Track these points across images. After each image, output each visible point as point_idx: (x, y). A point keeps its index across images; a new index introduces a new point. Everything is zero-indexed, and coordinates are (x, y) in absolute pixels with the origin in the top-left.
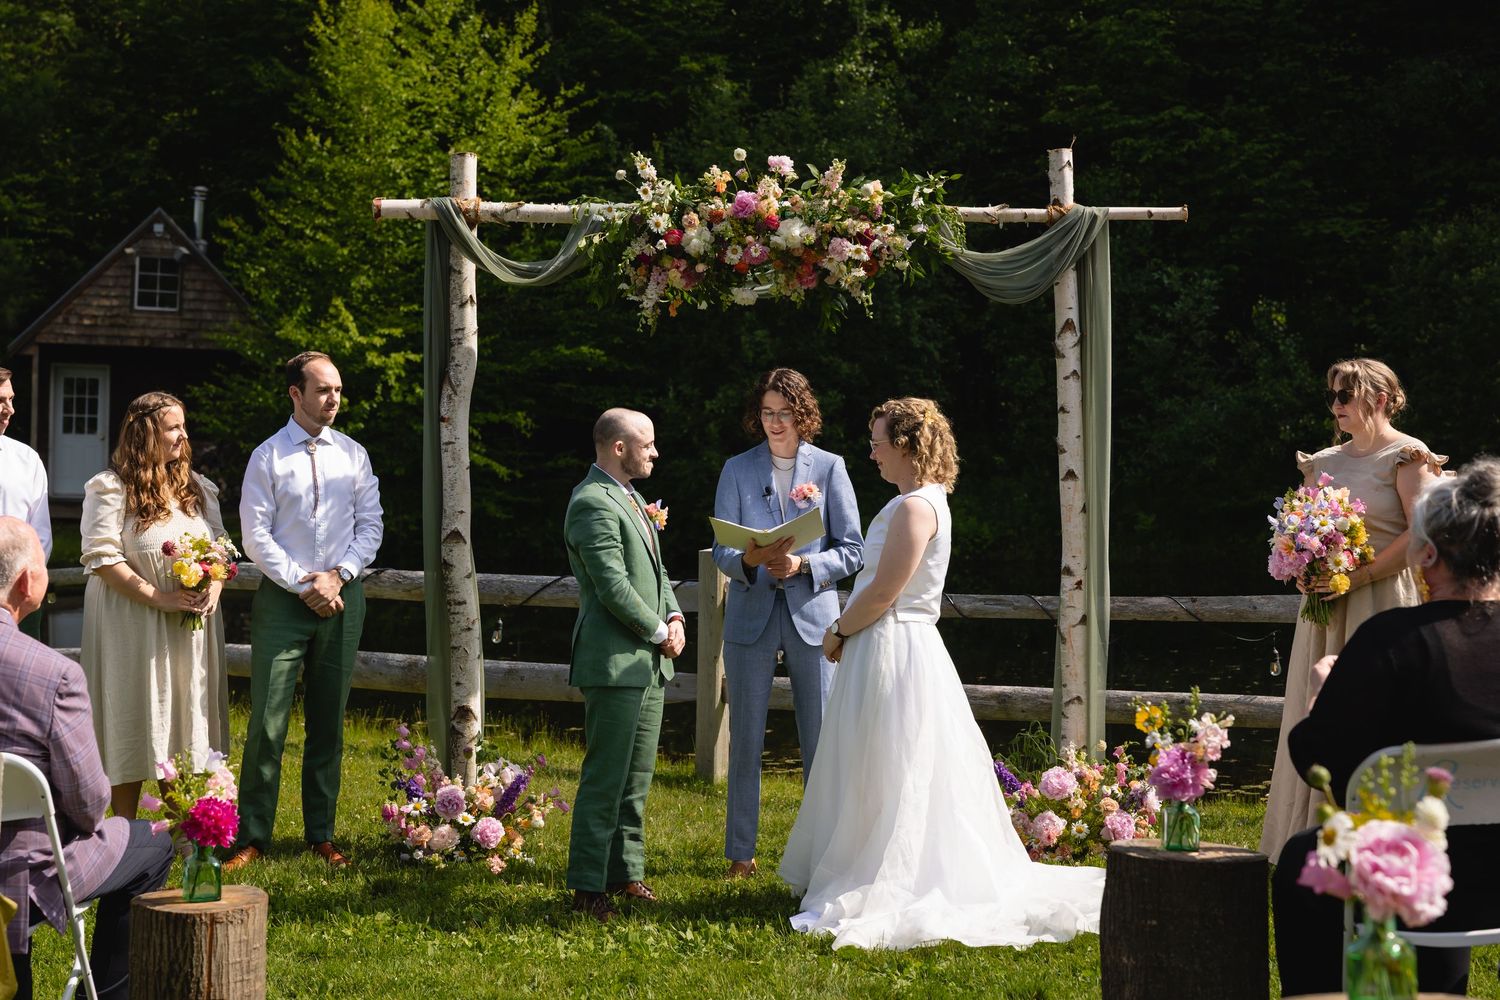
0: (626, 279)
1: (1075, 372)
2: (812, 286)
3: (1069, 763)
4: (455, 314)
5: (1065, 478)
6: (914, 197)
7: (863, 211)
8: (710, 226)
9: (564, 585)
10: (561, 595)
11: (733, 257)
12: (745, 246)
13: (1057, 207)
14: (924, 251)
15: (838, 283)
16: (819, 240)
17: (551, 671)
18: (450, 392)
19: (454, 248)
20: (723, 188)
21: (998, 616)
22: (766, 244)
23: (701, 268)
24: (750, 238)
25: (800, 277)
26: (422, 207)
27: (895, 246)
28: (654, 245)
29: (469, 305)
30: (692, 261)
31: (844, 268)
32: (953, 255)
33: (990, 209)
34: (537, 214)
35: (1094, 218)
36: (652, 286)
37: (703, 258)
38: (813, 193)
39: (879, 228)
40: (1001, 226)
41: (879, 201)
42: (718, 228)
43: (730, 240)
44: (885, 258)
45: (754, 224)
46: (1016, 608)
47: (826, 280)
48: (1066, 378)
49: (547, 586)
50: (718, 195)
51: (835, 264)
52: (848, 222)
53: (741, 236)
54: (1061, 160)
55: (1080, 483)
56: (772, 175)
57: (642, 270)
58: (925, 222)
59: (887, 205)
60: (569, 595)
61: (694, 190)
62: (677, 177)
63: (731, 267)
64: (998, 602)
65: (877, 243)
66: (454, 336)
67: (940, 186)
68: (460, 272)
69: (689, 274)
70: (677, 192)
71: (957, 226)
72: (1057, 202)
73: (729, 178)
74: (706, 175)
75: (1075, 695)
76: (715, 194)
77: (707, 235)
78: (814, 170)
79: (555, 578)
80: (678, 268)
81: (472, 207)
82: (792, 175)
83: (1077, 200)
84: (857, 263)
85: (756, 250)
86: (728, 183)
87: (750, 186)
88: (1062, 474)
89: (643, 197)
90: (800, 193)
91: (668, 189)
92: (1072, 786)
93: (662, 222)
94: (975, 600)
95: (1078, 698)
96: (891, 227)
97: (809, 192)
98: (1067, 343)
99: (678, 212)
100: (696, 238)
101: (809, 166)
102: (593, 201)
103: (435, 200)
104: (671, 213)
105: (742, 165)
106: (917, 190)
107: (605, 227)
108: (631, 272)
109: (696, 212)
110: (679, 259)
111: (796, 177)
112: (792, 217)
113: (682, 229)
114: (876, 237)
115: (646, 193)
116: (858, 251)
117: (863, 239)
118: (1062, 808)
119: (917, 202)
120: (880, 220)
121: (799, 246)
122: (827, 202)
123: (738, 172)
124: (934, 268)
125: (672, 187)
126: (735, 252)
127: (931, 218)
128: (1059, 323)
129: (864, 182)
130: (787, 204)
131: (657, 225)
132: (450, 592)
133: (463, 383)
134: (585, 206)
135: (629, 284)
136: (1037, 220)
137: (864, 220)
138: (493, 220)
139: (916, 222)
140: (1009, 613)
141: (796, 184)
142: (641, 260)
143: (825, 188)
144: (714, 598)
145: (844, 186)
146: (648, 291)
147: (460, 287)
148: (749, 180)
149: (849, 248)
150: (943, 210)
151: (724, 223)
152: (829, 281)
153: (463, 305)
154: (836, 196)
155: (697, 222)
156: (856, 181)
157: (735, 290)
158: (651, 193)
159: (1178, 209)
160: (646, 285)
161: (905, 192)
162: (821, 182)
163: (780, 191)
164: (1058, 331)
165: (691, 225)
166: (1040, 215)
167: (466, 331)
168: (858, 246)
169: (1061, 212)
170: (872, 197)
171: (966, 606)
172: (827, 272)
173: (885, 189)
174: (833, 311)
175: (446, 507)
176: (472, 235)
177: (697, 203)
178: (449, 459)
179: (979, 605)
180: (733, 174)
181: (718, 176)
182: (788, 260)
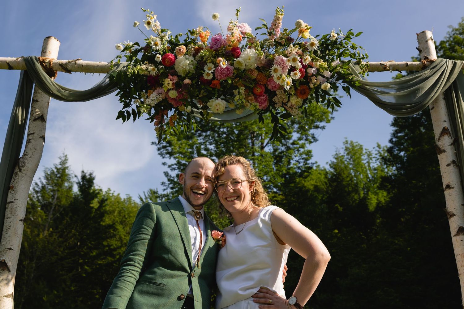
1: (453, 162)
2: (265, 105)
8: (194, 56)
11: (208, 73)
12: (217, 65)
13: (427, 60)
23: (187, 81)
24: (220, 59)
26: (17, 60)
29: (40, 120)
30: (181, 77)
37: (189, 74)
42: (200, 53)
43: (207, 61)
47: (273, 100)
48: (448, 165)
53: (214, 57)
54: (426, 37)
69: (179, 86)
77: (191, 59)
81: (48, 61)
85: (224, 64)
98: (445, 143)
100: (184, 62)
110: (172, 75)
113: (175, 55)
121: (253, 65)
128: (437, 131)
133: (27, 165)
153: (36, 120)
155: (185, 50)
164: (437, 137)
165: (180, 52)
166: (417, 65)
167: (35, 135)
169: (429, 62)
178: (9, 213)
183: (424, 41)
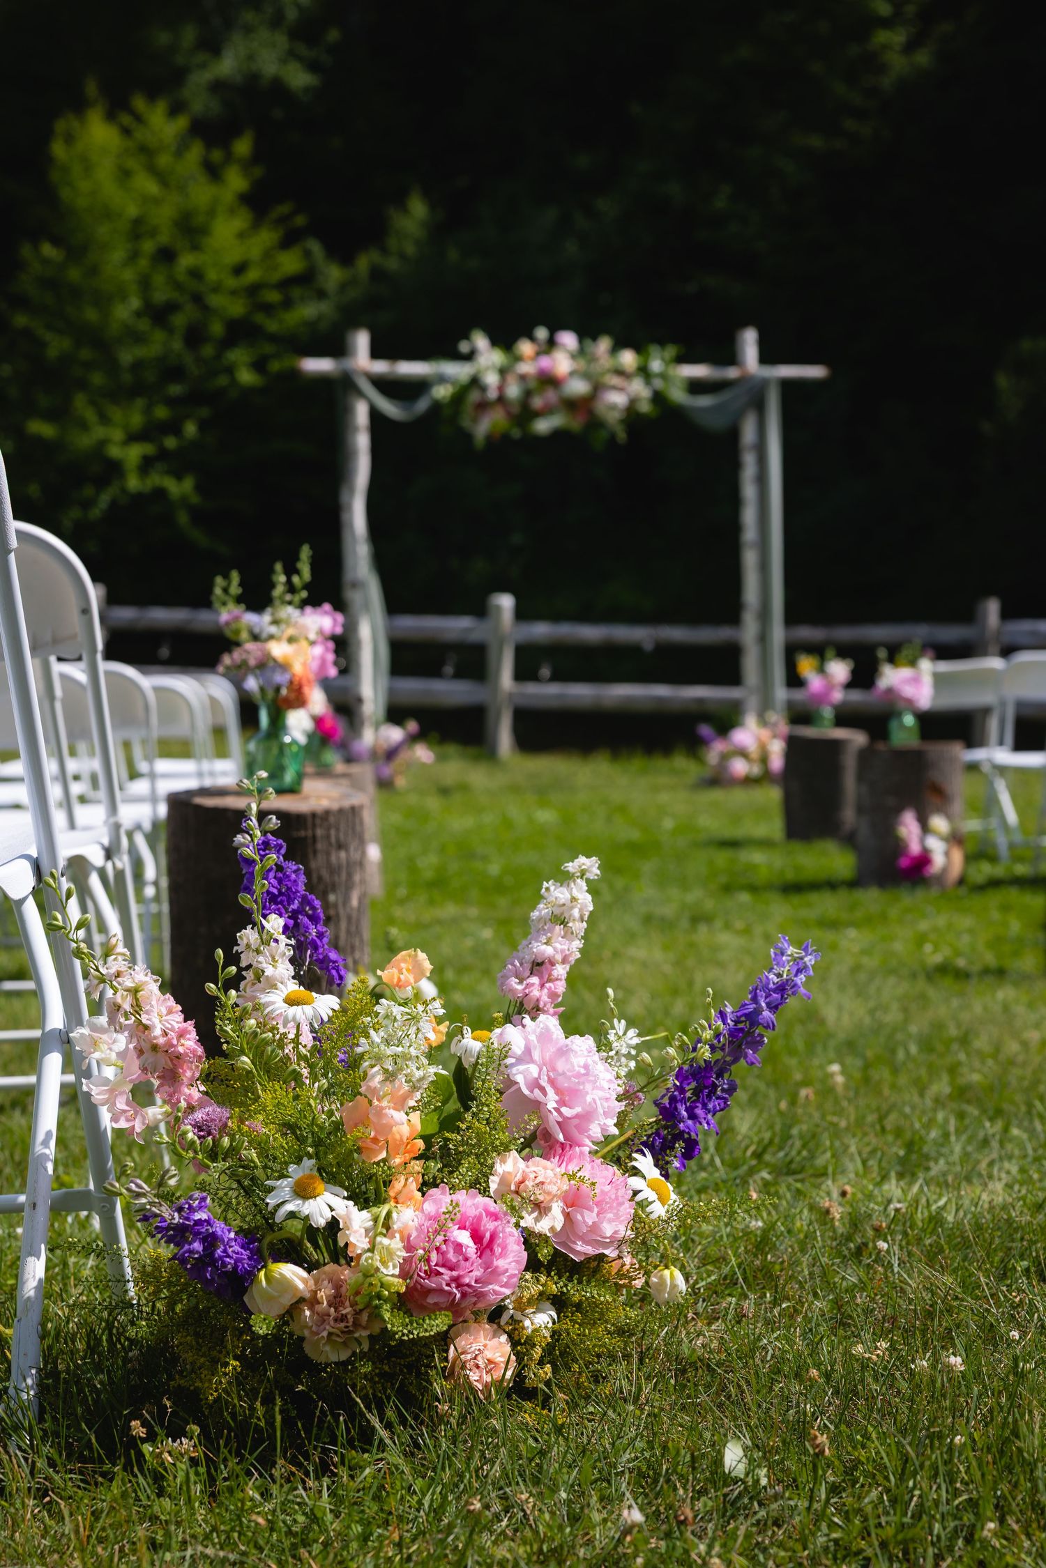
1: (754, 478)
2: (586, 421)
3: (749, 726)
4: (354, 437)
5: (747, 547)
7: (620, 372)
8: (522, 382)
11: (537, 402)
12: (544, 396)
13: (746, 368)
14: (659, 398)
15: (603, 420)
16: (593, 391)
18: (348, 487)
19: (352, 393)
22: (558, 394)
24: (546, 391)
25: (578, 416)
26: (331, 366)
27: (642, 396)
29: (363, 431)
30: (511, 406)
31: (609, 409)
32: (679, 401)
33: (699, 369)
35: (771, 375)
36: (483, 421)
37: (517, 403)
42: (528, 384)
43: (535, 392)
44: (635, 402)
45: (551, 381)
47: (595, 418)
48: (749, 481)
51: (603, 406)
53: (541, 389)
54: (750, 337)
55: (756, 550)
56: (561, 346)
57: (479, 411)
58: (660, 379)
59: (637, 368)
61: (511, 357)
62: (501, 347)
63: (534, 408)
67: (673, 352)
68: (357, 409)
69: (508, 414)
70: (502, 358)
71: (681, 379)
72: (746, 365)
74: (519, 346)
76: (524, 359)
77: (520, 389)
78: (590, 343)
80: (501, 410)
81: (365, 366)
83: (760, 362)
85: (551, 398)
87: (547, 353)
88: (745, 544)
89: (480, 361)
91: (496, 356)
92: (751, 741)
96: (640, 383)
98: (749, 458)
99: (503, 372)
101: (587, 340)
102: (443, 363)
103: (341, 362)
105: (543, 340)
107: (456, 381)
109: (513, 372)
110: (502, 404)
111: (578, 347)
112: (577, 375)
113: (505, 384)
118: (745, 755)
120: (631, 377)
121: (579, 395)
123: (540, 345)
125: (499, 354)
126: (538, 399)
129: (623, 352)
134: (440, 366)
136: (730, 377)
138: (380, 375)
139: (655, 379)
141: (579, 354)
143: (597, 356)
144: (500, 632)
145: (609, 354)
146: (480, 426)
147: (357, 418)
148: (547, 349)
150: (674, 370)
151: (531, 380)
153: (359, 431)
155: (515, 379)
156: (617, 351)
157: (536, 423)
158: (484, 359)
161: (648, 359)
162: (595, 351)
163: (568, 359)
165: (511, 381)
166: (732, 374)
167: (361, 449)
169: (749, 371)
170: (628, 362)
172: (596, 413)
176: (368, 386)
177: (514, 366)
180: (537, 345)
181: (527, 347)
182: (572, 405)
183: (747, 343)
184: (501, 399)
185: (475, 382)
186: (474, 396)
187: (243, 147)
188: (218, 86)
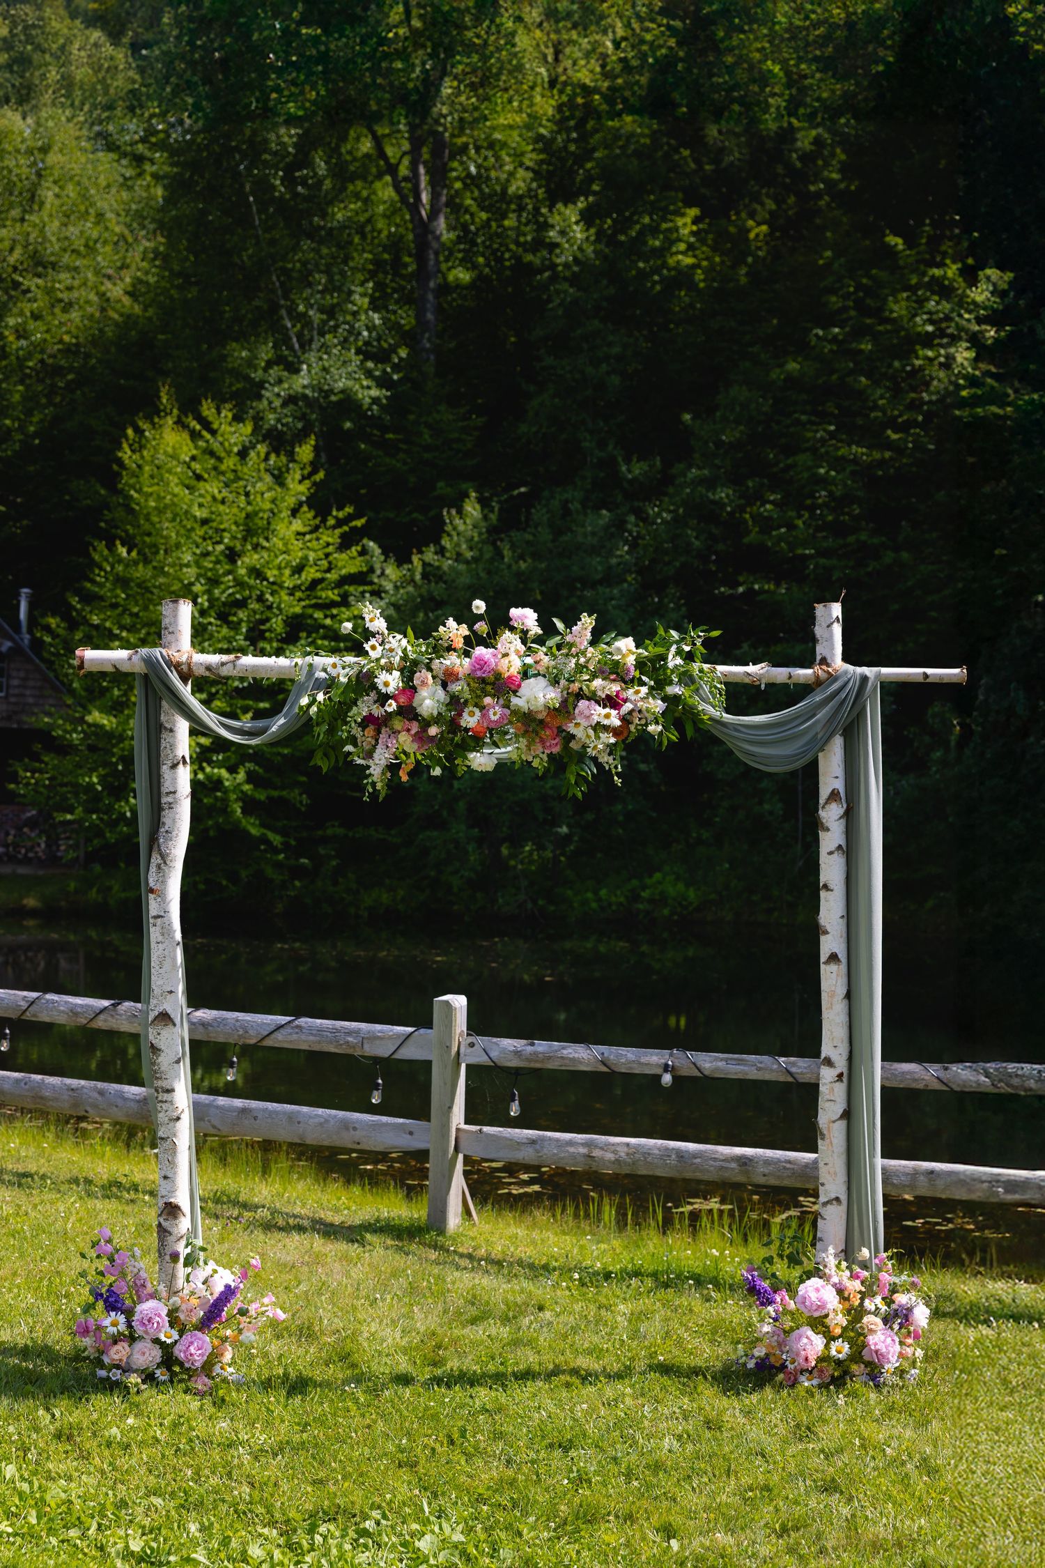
0: (353, 741)
1: (840, 847)
2: (556, 750)
3: (827, 1271)
4: (166, 776)
5: (827, 963)
6: (670, 657)
7: (614, 670)
8: (444, 685)
9: (297, 1027)
10: (295, 1037)
11: (470, 720)
12: (482, 708)
13: (824, 667)
14: (678, 713)
15: (585, 747)
16: (564, 702)
17: (285, 1113)
18: (159, 861)
19: (164, 703)
20: (459, 644)
21: (740, 1076)
22: (507, 706)
23: (433, 731)
24: (488, 700)
25: (542, 741)
26: (130, 659)
27: (648, 710)
28: (383, 706)
29: (181, 766)
30: (426, 723)
31: (591, 732)
32: (711, 719)
33: (751, 669)
34: (256, 668)
35: (864, 679)
36: (380, 750)
37: (438, 719)
38: (559, 650)
39: (631, 691)
40: (763, 687)
41: (631, 660)
42: (456, 688)
43: (466, 701)
44: (637, 721)
45: (493, 684)
46: (759, 1069)
47: (571, 744)
48: (831, 853)
49: (280, 1027)
50: (455, 650)
51: (581, 728)
52: (598, 683)
53: (478, 697)
54: (830, 615)
55: (843, 967)
56: (512, 629)
57: (370, 731)
58: (680, 683)
59: (640, 665)
60: (303, 1037)
61: (428, 645)
62: (409, 630)
63: (467, 730)
64: (739, 1062)
65: (628, 707)
66: (164, 800)
67: (699, 642)
68: (171, 730)
69: (421, 737)
70: (409, 648)
71: (716, 687)
72: (824, 661)
73: (467, 633)
74: (441, 629)
75: (833, 1196)
76: (450, 649)
77: (441, 694)
78: (560, 625)
79: (289, 1018)
80: (408, 730)
81: (184, 659)
82: (535, 630)
83: (846, 658)
84: (606, 728)
85: (496, 713)
86: (466, 638)
87: (488, 641)
88: (824, 957)
89: (371, 653)
90: (544, 649)
91: (400, 643)
92: (831, 1299)
93: (391, 681)
94: (716, 1059)
95: (837, 1199)
96: (644, 690)
97: (554, 649)
98: (831, 815)
99: (409, 670)
100: (429, 700)
101: (555, 620)
102: (317, 654)
103: (144, 651)
104: (402, 670)
105: (480, 618)
106: (674, 649)
107: (329, 684)
108: (356, 731)
109: (429, 669)
110: (409, 720)
111: (540, 632)
112: (535, 676)
113: (414, 689)
114: (625, 701)
115: (374, 650)
116: (607, 716)
117: (612, 702)
118: (819, 1323)
119: (674, 661)
120: (632, 681)
121: (541, 708)
122: (574, 661)
123: (477, 627)
124: (690, 732)
125: (404, 642)
126: (472, 714)
127: (687, 678)
128: (824, 793)
129: (615, 639)
130: (529, 660)
131: (386, 684)
132: (157, 1078)
133: (174, 851)
134: (309, 659)
135: (355, 745)
136: (802, 681)
137: (614, 680)
138: (207, 674)
139: (671, 683)
140: (753, 1074)
141: (540, 640)
142: (369, 720)
143: (571, 645)
144: (449, 1048)
145: (593, 643)
146: (375, 755)
147: (172, 747)
148: (488, 634)
149: (599, 713)
150: (701, 671)
151: (461, 683)
152: (573, 745)
153: (174, 766)
154: (584, 653)
155: (430, 680)
156: (607, 638)
157: (471, 756)
158: (380, 649)
159: (957, 671)
160: (374, 747)
161: (660, 650)
162: (568, 638)
163: (522, 648)
164: (822, 801)
165: (424, 683)
166: (805, 675)
167: (178, 795)
168: (607, 710)
169: (828, 672)
170: (624, 656)
171: (707, 1065)
172: (573, 737)
173: (637, 647)
174: (578, 774)
175: (153, 986)
176: (186, 690)
177: (431, 659)
178: (158, 934)
179: (720, 1064)
180: (470, 628)
181: (454, 630)
182: (530, 723)
183: (825, 625)
184: (408, 712)
185: (364, 683)
186: (365, 707)
187: (305, 452)
188: (291, 400)
